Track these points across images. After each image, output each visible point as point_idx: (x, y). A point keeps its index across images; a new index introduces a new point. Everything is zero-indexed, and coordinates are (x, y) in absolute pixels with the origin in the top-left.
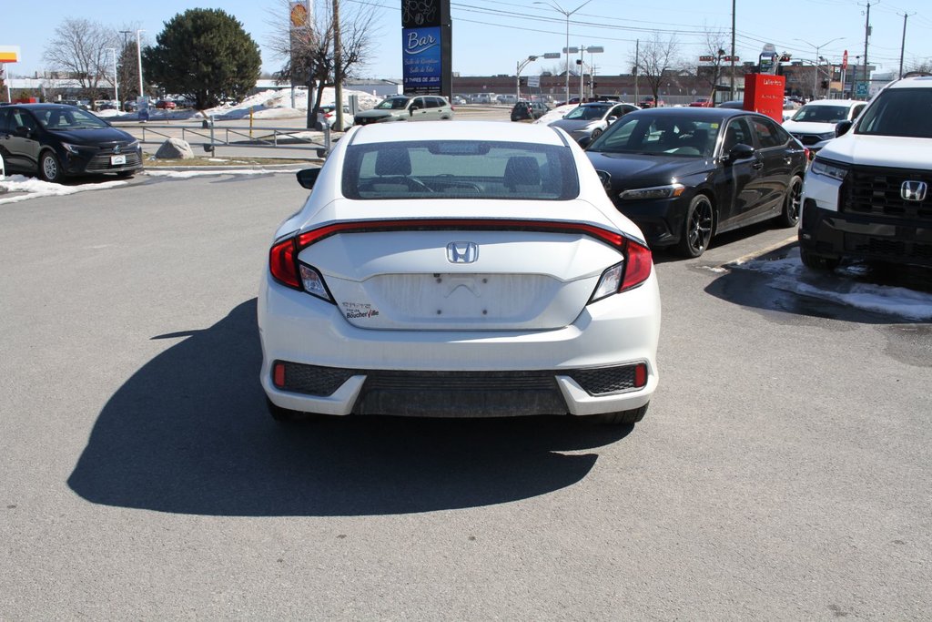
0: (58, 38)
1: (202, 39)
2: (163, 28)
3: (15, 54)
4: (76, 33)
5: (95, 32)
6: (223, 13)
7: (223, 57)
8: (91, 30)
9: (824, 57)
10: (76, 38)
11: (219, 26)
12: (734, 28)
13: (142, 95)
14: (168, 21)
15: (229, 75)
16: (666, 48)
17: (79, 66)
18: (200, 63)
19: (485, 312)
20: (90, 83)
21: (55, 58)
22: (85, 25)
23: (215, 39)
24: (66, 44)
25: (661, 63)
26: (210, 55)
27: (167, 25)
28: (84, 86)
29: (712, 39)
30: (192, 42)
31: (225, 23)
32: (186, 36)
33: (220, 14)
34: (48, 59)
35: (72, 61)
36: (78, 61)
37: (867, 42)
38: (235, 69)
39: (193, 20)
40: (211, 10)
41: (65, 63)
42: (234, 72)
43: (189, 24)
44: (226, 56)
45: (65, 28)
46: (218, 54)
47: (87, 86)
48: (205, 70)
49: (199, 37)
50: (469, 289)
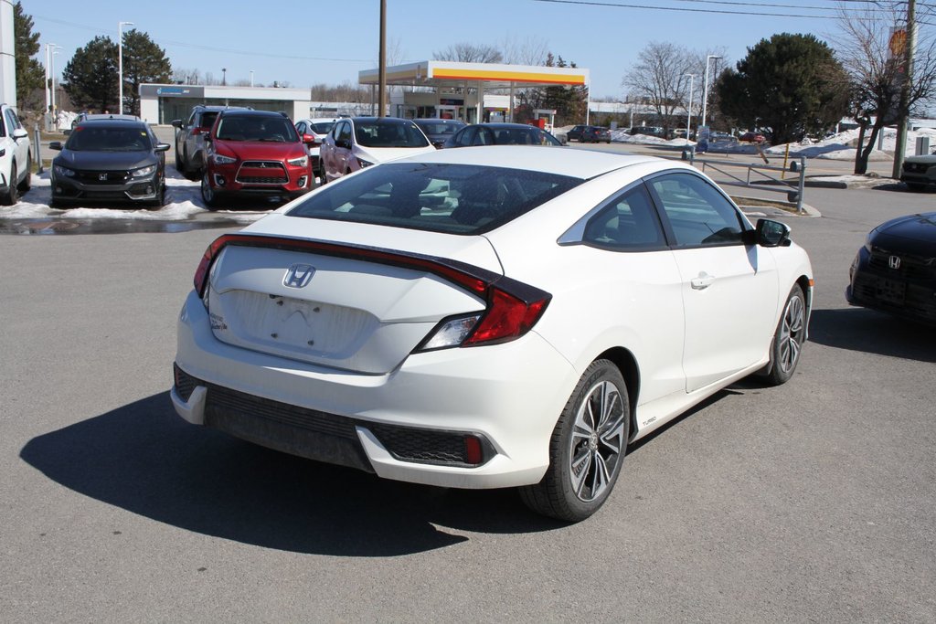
0: (641, 63)
1: (786, 67)
2: (746, 54)
3: (583, 77)
4: (659, 59)
5: (679, 56)
6: (813, 39)
7: (806, 88)
8: (675, 54)
10: (658, 63)
11: (806, 53)
13: (704, 125)
14: (752, 46)
15: (810, 108)
17: (658, 91)
18: (780, 93)
19: (311, 343)
20: (667, 110)
21: (634, 82)
22: (669, 51)
23: (799, 68)
24: (648, 69)
26: (791, 85)
27: (750, 51)
28: (660, 113)
30: (774, 70)
31: (814, 50)
32: (768, 64)
33: (810, 40)
34: (627, 84)
35: (651, 86)
36: (658, 87)
38: (819, 102)
39: (778, 46)
40: (800, 35)
41: (644, 88)
42: (816, 104)
43: (773, 51)
44: (810, 87)
45: (648, 52)
46: (800, 85)
47: (663, 113)
48: (784, 101)
49: (782, 65)
50: (304, 316)
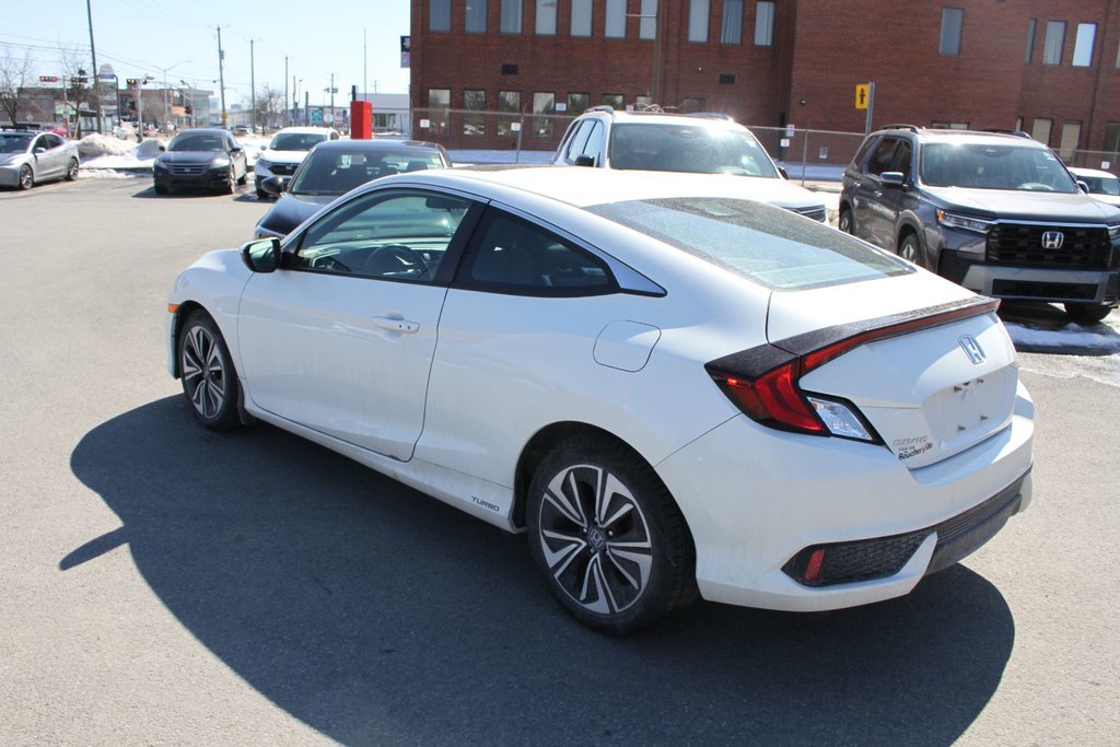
9: (185, 81)
12: (92, 46)
16: (21, 66)
25: (17, 83)
29: (69, 58)
37: (221, 66)
